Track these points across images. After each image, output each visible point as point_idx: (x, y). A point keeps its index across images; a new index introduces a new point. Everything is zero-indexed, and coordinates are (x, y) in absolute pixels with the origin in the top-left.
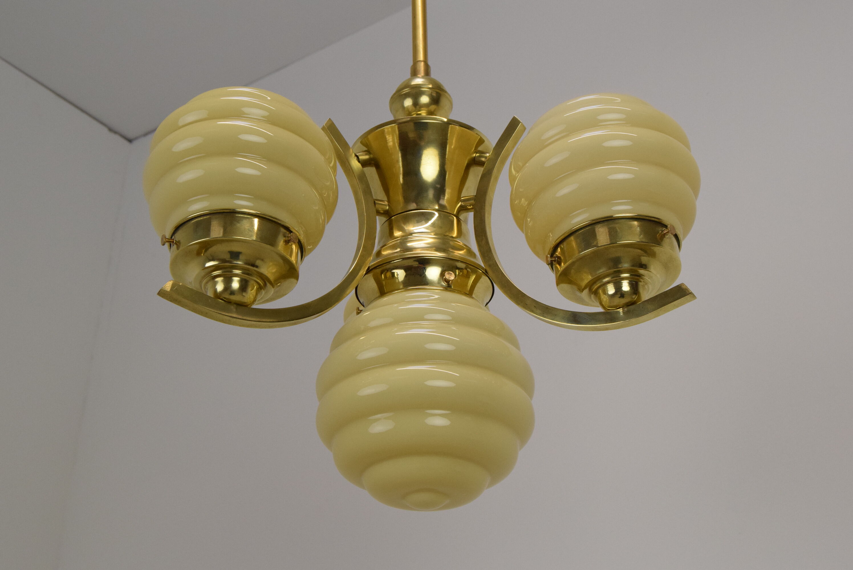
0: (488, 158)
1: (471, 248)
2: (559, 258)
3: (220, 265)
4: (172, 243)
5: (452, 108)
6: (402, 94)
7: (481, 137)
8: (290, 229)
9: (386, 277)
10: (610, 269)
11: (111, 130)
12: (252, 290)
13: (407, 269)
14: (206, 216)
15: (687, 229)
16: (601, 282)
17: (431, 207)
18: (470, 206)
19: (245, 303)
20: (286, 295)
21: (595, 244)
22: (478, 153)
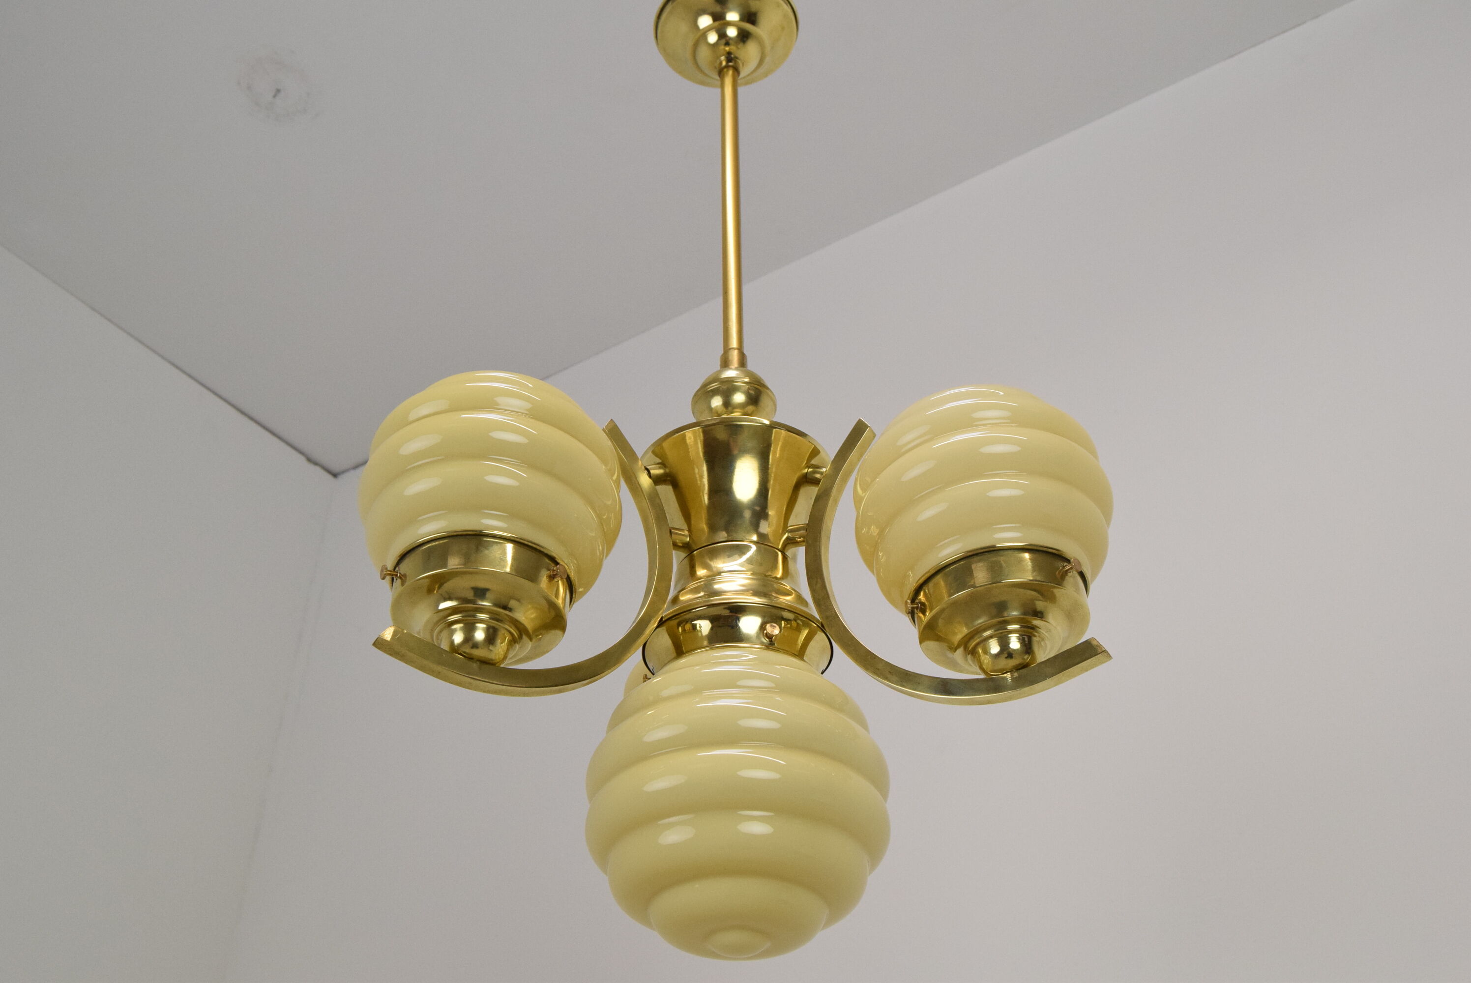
0: (824, 474)
1: (801, 593)
2: (923, 604)
3: (459, 606)
4: (394, 577)
5: (776, 410)
6: (708, 390)
7: (815, 447)
8: (556, 559)
9: (684, 630)
10: (993, 617)
11: (309, 460)
12: (502, 643)
13: (713, 619)
14: (443, 540)
15: (1097, 565)
16: (981, 636)
17: (747, 538)
18: (800, 538)
19: (492, 660)
20: (548, 652)
21: (972, 583)
22: (811, 468)
